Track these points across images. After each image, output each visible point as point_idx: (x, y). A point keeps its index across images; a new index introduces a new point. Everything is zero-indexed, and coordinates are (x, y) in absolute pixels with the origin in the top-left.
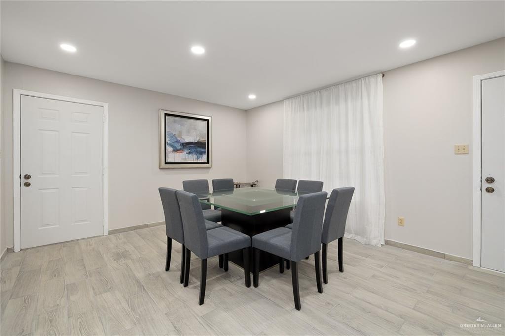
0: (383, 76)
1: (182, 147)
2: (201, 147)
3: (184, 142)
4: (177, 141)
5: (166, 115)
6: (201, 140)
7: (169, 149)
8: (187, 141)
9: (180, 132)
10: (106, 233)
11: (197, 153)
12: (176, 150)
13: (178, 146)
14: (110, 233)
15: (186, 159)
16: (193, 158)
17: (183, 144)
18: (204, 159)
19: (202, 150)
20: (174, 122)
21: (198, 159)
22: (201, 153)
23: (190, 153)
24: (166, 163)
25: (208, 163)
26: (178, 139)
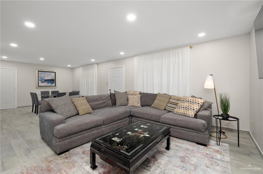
0: (98, 64)
1: (45, 81)
2: (53, 81)
3: (46, 79)
4: (43, 79)
5: (38, 71)
6: (53, 79)
7: (40, 82)
8: (47, 79)
9: (44, 77)
10: (16, 107)
11: (51, 83)
12: (42, 82)
13: (43, 81)
14: (18, 107)
15: (46, 85)
16: (50, 84)
17: (45, 80)
18: (54, 85)
19: (53, 82)
20: (42, 73)
21: (51, 85)
22: (53, 83)
23: (48, 83)
24: (38, 86)
25: (55, 86)
26: (43, 78)
